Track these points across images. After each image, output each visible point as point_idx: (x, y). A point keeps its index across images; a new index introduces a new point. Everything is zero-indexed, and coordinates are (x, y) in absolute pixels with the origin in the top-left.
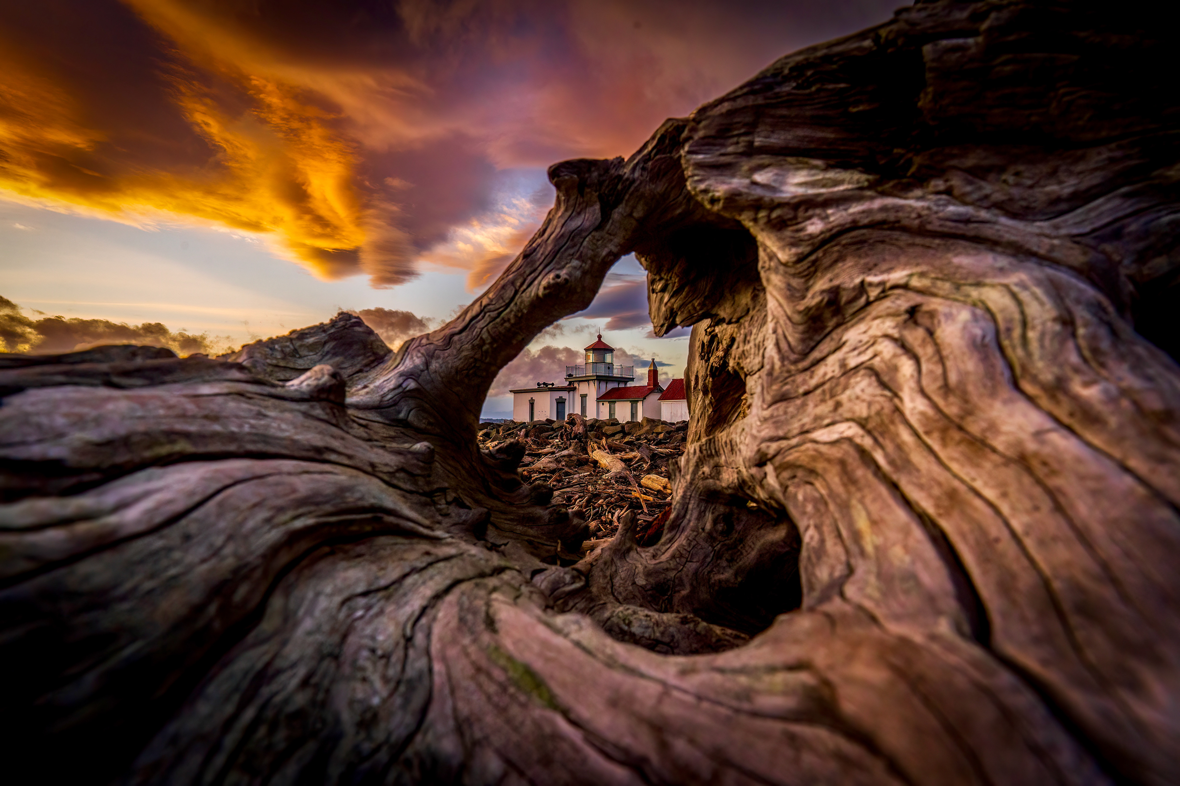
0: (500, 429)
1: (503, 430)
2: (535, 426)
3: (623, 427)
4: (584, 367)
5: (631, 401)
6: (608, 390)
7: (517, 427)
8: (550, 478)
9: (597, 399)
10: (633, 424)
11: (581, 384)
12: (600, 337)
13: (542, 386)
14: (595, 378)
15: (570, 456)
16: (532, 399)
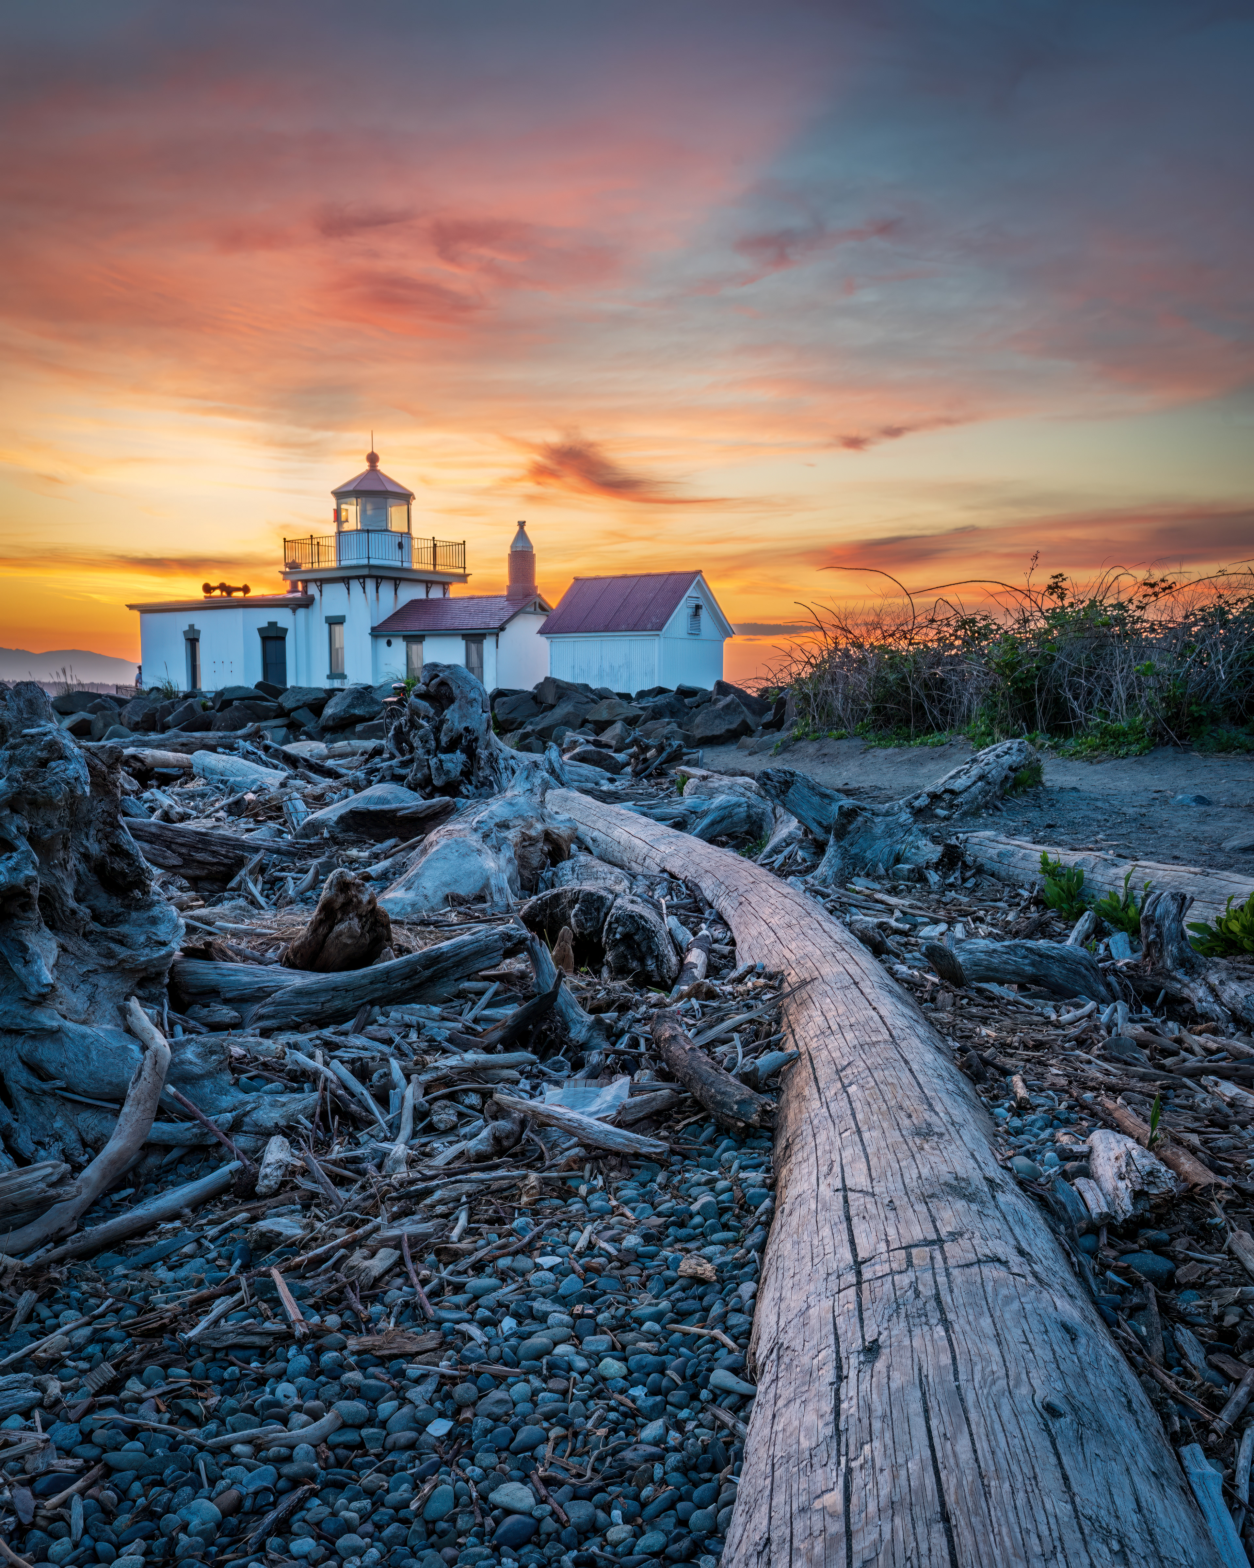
4: (333, 542)
5: (462, 635)
6: (399, 607)
9: (373, 629)
11: (327, 588)
12: (373, 459)
13: (217, 593)
14: (365, 572)
16: (192, 627)
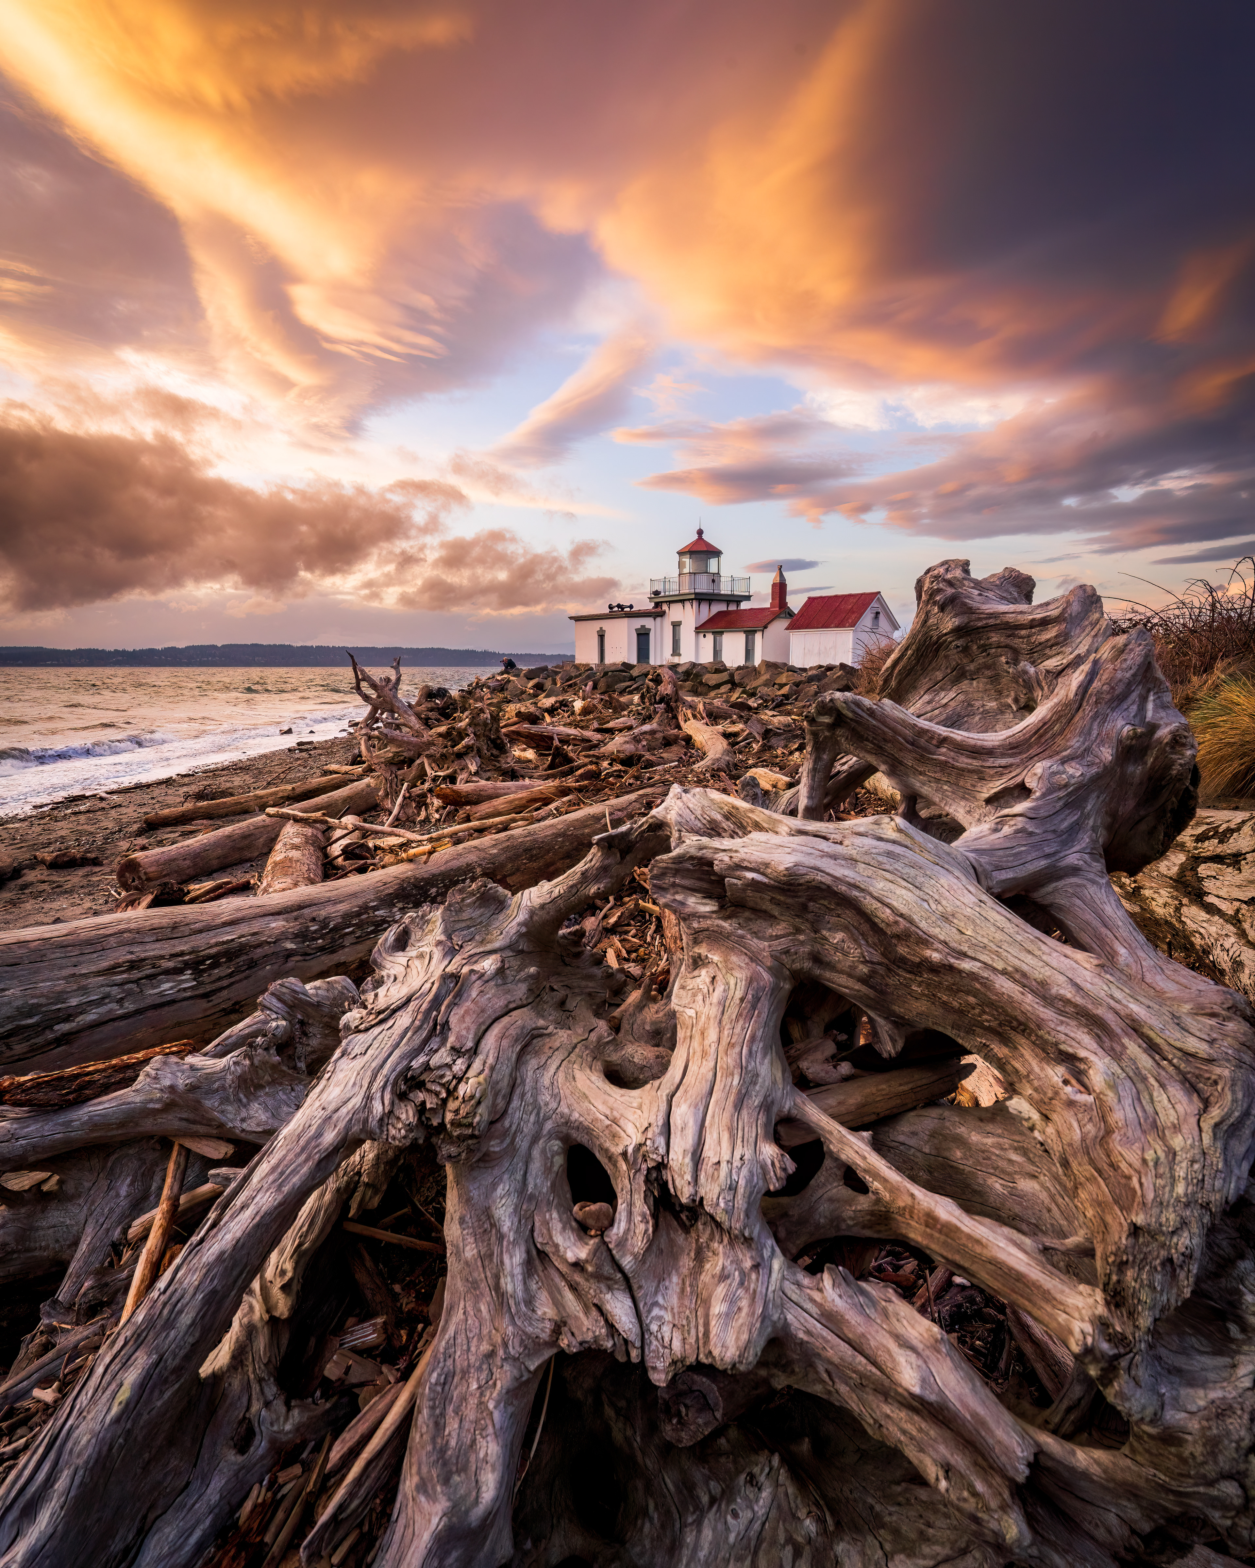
0: (558, 678)
1: (561, 679)
2: (606, 674)
3: (732, 675)
4: (677, 580)
5: (745, 632)
6: (712, 614)
7: (580, 675)
8: (626, 772)
9: (696, 628)
10: (748, 670)
12: (700, 532)
13: (616, 609)
14: (693, 596)
15: (653, 732)
16: (601, 628)
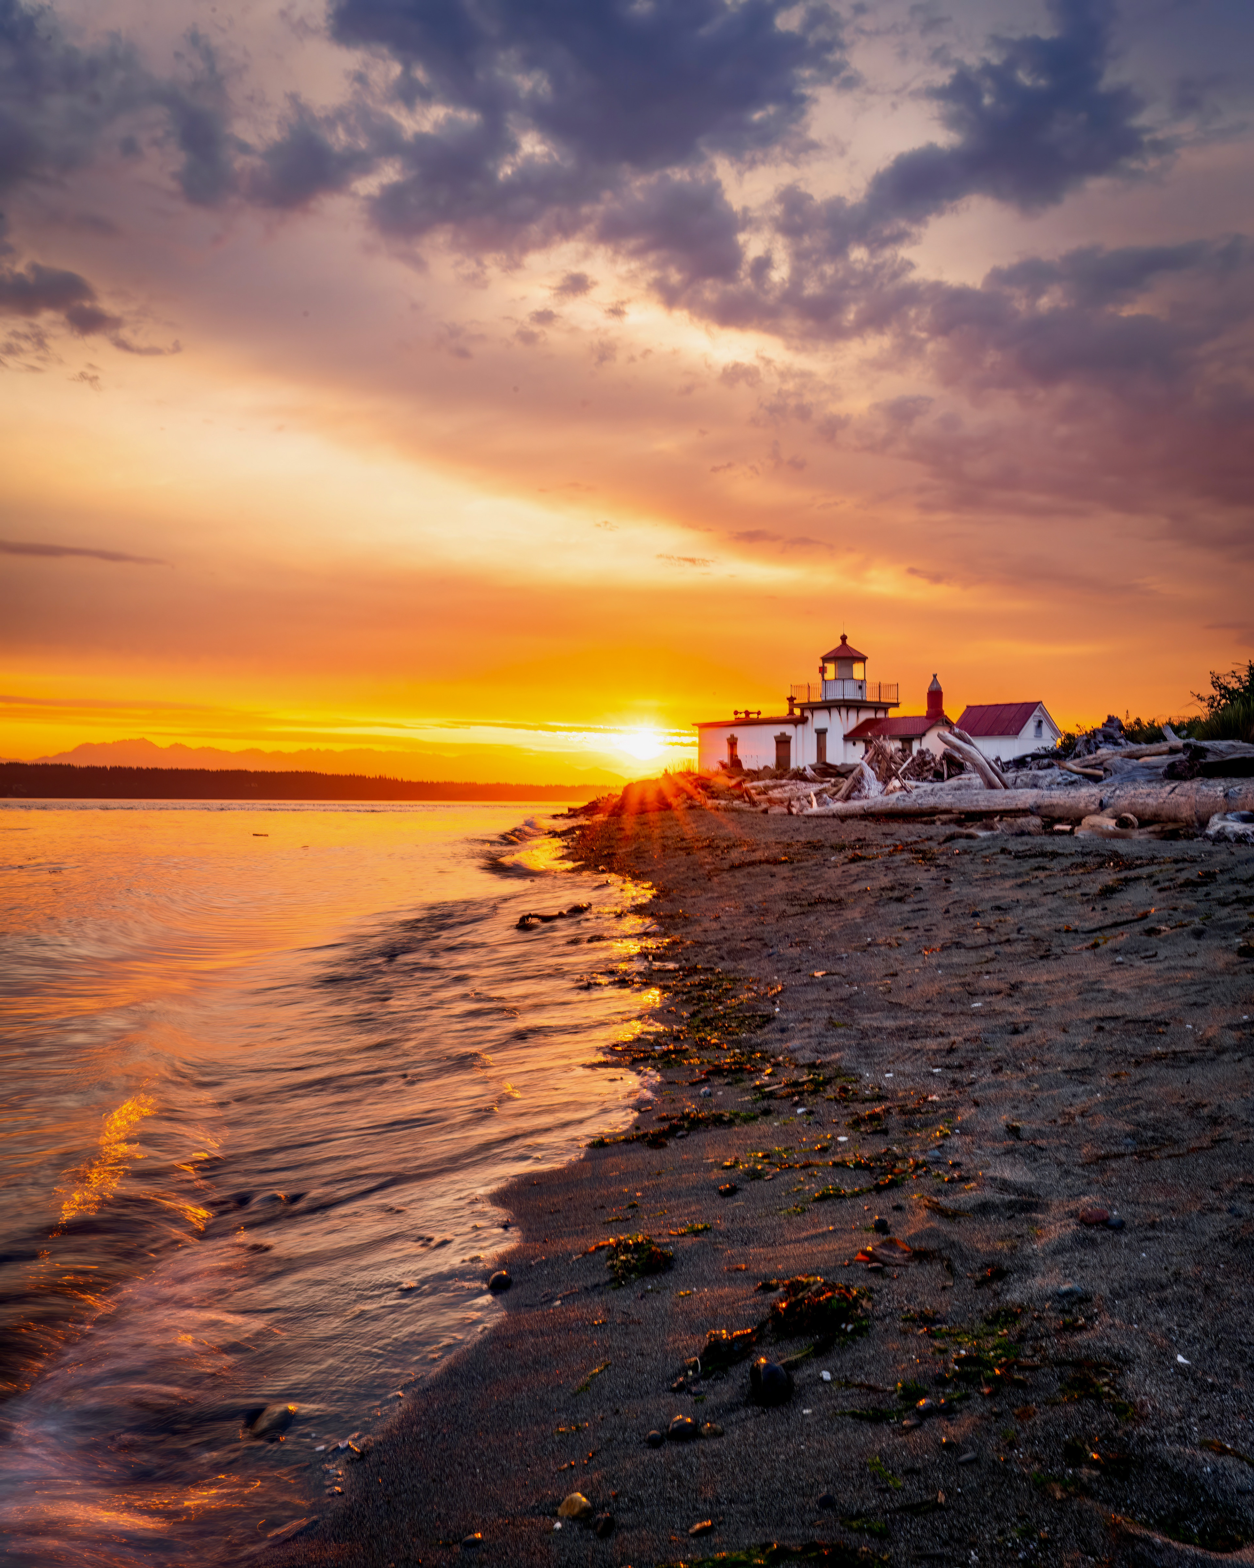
4: (819, 687)
5: (901, 740)
6: (860, 723)
9: (845, 736)
11: (816, 712)
12: (844, 638)
13: (742, 715)
14: (840, 703)
16: (732, 736)
